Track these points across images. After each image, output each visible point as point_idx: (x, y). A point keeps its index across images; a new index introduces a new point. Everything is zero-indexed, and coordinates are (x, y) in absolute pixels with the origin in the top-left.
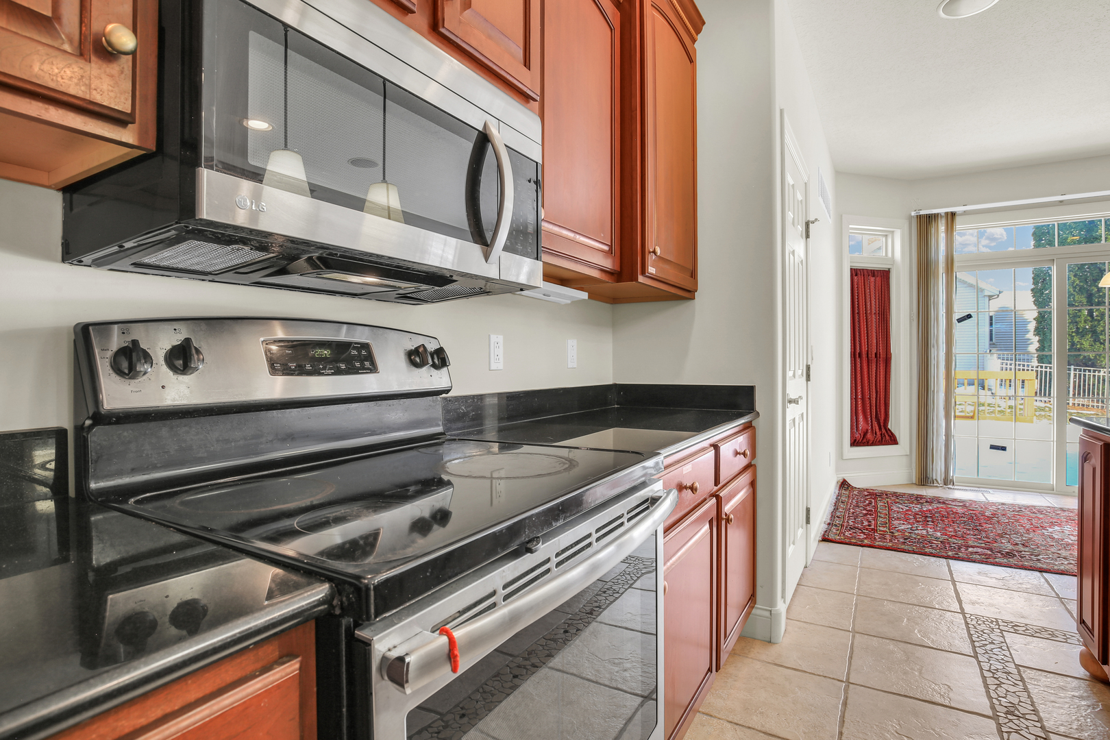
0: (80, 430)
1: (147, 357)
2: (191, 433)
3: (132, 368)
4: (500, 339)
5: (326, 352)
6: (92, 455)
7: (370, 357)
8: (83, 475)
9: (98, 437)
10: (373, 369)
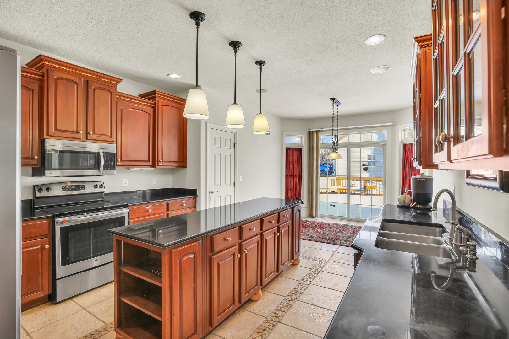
0: (33, 199)
1: (42, 190)
2: (50, 200)
3: (40, 191)
4: (127, 180)
5: (75, 187)
6: (35, 203)
7: (84, 187)
8: (34, 205)
9: (36, 200)
10: (84, 189)
